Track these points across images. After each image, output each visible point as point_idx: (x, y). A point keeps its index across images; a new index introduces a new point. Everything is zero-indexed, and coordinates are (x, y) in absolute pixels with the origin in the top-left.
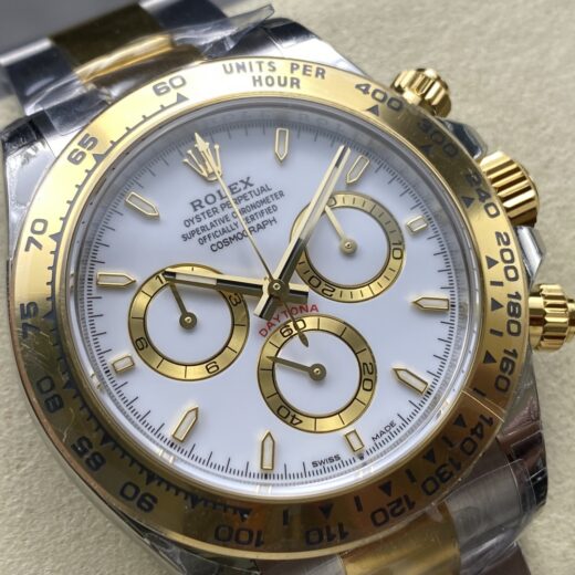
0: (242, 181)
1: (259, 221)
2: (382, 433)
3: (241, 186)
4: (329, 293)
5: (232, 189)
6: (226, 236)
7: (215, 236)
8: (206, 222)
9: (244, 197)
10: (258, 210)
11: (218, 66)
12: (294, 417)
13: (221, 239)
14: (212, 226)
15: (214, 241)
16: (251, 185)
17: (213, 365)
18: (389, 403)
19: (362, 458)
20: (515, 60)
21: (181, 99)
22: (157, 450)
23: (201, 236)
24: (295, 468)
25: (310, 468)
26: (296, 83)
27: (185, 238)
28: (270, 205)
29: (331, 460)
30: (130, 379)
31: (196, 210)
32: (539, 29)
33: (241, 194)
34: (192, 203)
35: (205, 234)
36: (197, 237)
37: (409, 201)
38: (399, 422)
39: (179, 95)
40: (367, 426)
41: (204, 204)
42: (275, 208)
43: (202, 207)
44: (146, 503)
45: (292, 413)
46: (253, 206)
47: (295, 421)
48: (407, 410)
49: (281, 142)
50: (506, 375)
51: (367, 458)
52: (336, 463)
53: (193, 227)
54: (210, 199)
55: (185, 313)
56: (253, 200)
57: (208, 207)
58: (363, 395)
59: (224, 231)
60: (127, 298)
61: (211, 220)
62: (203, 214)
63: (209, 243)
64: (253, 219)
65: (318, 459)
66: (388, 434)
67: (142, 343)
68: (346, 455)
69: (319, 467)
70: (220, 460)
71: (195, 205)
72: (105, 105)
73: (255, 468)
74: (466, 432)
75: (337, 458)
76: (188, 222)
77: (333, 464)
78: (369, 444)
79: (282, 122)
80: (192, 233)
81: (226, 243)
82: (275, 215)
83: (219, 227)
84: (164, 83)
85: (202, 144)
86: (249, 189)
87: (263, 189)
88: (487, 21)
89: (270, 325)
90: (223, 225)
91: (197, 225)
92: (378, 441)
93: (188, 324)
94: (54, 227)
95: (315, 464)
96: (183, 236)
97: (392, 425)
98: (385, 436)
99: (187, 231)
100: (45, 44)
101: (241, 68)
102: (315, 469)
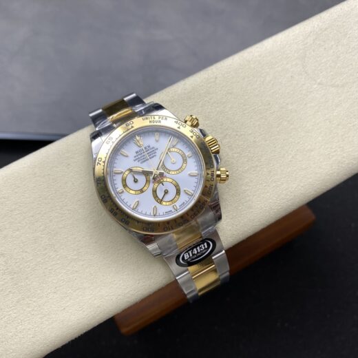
0: (148, 146)
1: (152, 156)
2: (182, 205)
4: (169, 172)
5: (145, 148)
7: (142, 160)
8: (139, 156)
9: (148, 150)
10: (152, 153)
11: (141, 118)
12: (161, 202)
14: (141, 157)
16: (150, 147)
17: (142, 191)
18: (183, 198)
20: (218, 109)
22: (129, 211)
24: (161, 214)
26: (160, 122)
27: (135, 160)
29: (170, 211)
30: (122, 194)
31: (137, 154)
32: (224, 101)
35: (139, 159)
36: (137, 160)
37: (187, 149)
38: (185, 202)
39: (132, 126)
40: (178, 204)
42: (156, 152)
44: (127, 223)
48: (187, 199)
49: (157, 136)
50: (210, 190)
51: (178, 211)
54: (140, 151)
55: (135, 179)
56: (150, 151)
58: (177, 196)
60: (121, 175)
62: (139, 154)
63: (140, 162)
64: (150, 156)
67: (125, 185)
68: (173, 210)
70: (144, 212)
71: (137, 152)
72: (114, 128)
73: (152, 214)
74: (201, 204)
76: (135, 157)
78: (178, 207)
79: (157, 131)
81: (144, 161)
82: (156, 154)
83: (143, 158)
84: (128, 123)
85: (138, 138)
87: (153, 148)
88: (210, 99)
89: (155, 181)
91: (137, 157)
92: (181, 207)
93: (136, 181)
94: (103, 160)
95: (166, 213)
100: (100, 111)
101: (147, 118)
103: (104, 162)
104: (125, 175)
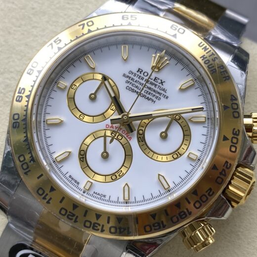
0: (161, 80)
1: (150, 97)
2: (99, 194)
3: (160, 81)
4: (140, 140)
5: (156, 79)
6: (136, 89)
7: (133, 85)
8: (136, 78)
9: (156, 85)
10: (154, 93)
12: (83, 158)
13: (133, 88)
14: (136, 81)
15: (130, 86)
16: (162, 84)
18: (115, 190)
19: (84, 192)
21: (175, 36)
23: (129, 80)
25: (68, 176)
27: (124, 75)
28: (159, 96)
29: (76, 181)
31: (138, 72)
33: (156, 83)
34: (139, 69)
35: (131, 81)
36: (128, 79)
37: (201, 147)
38: (107, 198)
39: (176, 34)
41: (142, 73)
42: (160, 99)
43: (140, 73)
44: (16, 125)
45: (84, 156)
46: (154, 91)
47: (82, 159)
50: (153, 228)
51: (85, 194)
52: (76, 184)
53: (130, 75)
54: (146, 74)
56: (156, 89)
57: (142, 75)
59: (137, 87)
61: (138, 80)
62: (138, 75)
63: (128, 85)
64: (149, 94)
65: (73, 176)
66: (100, 197)
67: (75, 87)
68: (82, 186)
69: (70, 179)
70: (49, 141)
71: (140, 70)
73: (55, 156)
75: (78, 183)
76: (131, 72)
77: (74, 183)
78: (91, 192)
80: (128, 77)
81: (133, 91)
82: (157, 101)
83: (137, 84)
84: (177, 27)
86: (161, 85)
87: (164, 90)
89: (112, 127)
90: (139, 85)
91: (132, 76)
92: (94, 194)
93: (93, 98)
94: (93, 28)
95: (70, 176)
96: (124, 74)
97: (105, 196)
98: (98, 196)
99: (127, 74)
101: (205, 49)
102: (68, 178)
103: (90, 31)
104: (91, 76)
